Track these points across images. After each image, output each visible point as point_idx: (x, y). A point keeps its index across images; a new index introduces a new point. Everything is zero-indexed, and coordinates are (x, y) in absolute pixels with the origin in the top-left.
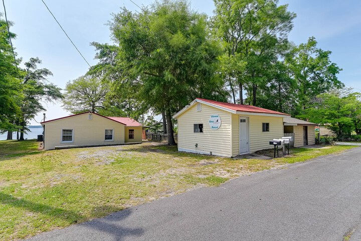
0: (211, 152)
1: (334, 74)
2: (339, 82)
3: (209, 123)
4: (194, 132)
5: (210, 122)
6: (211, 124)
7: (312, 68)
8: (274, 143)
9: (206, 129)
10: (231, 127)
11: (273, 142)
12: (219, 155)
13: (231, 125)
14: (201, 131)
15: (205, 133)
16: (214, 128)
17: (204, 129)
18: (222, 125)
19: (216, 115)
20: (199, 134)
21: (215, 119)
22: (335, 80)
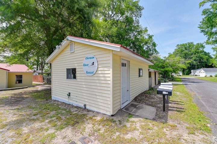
0: (85, 105)
1: (155, 47)
2: (157, 51)
3: (82, 67)
4: (67, 78)
5: (84, 65)
6: (86, 69)
7: (146, 43)
8: (164, 93)
9: (80, 75)
10: (111, 72)
11: (162, 92)
12: (96, 110)
13: (111, 70)
14: (75, 77)
15: (79, 80)
16: (90, 73)
17: (77, 75)
18: (100, 69)
19: (91, 56)
20: (72, 81)
21: (90, 62)
22: (155, 50)
